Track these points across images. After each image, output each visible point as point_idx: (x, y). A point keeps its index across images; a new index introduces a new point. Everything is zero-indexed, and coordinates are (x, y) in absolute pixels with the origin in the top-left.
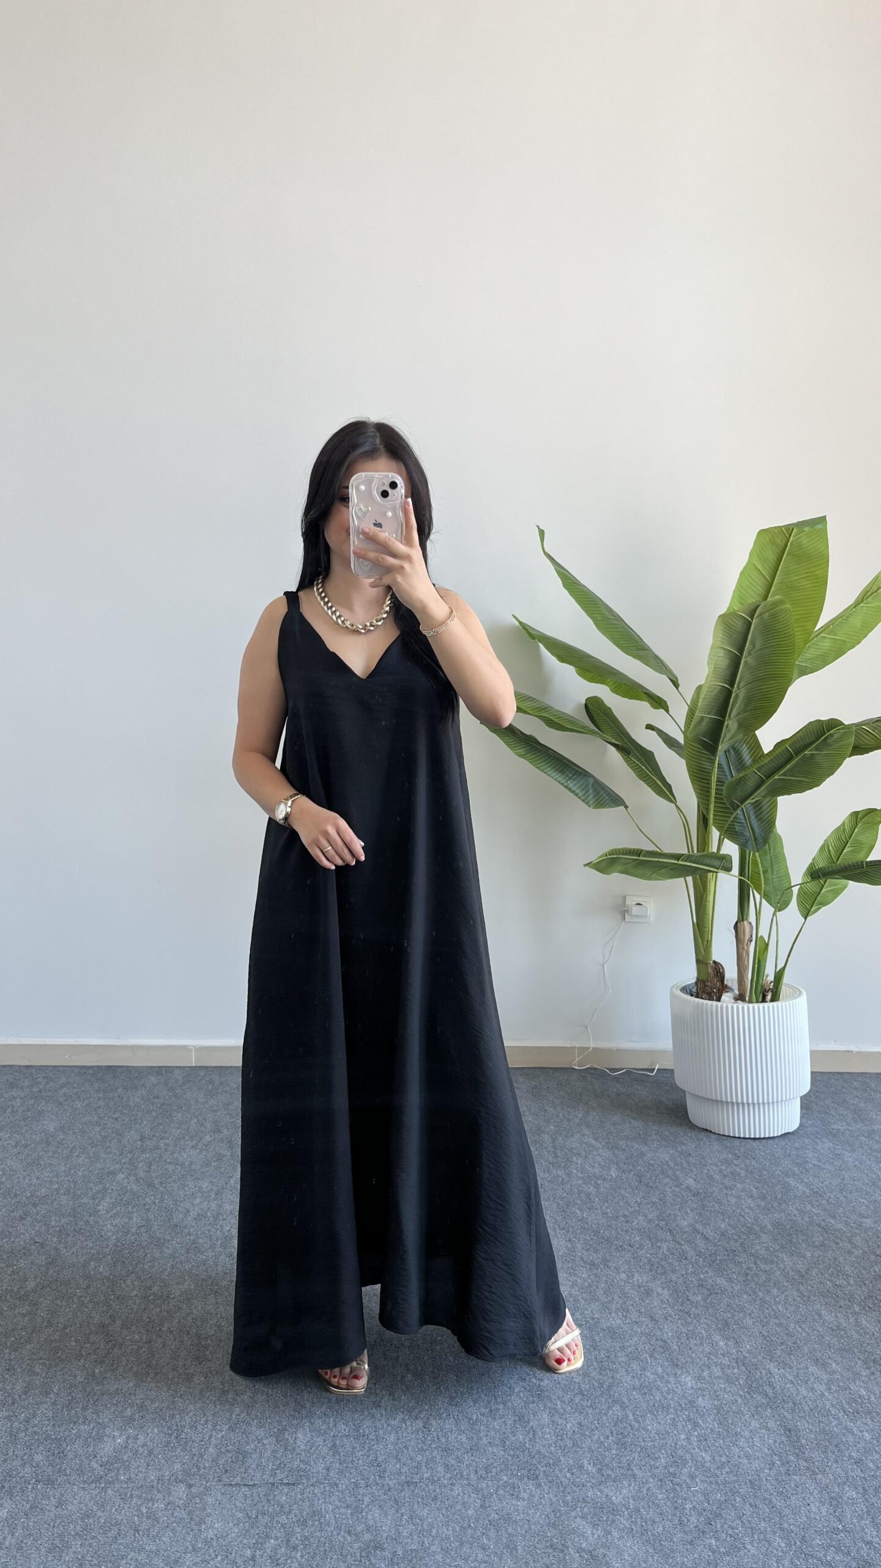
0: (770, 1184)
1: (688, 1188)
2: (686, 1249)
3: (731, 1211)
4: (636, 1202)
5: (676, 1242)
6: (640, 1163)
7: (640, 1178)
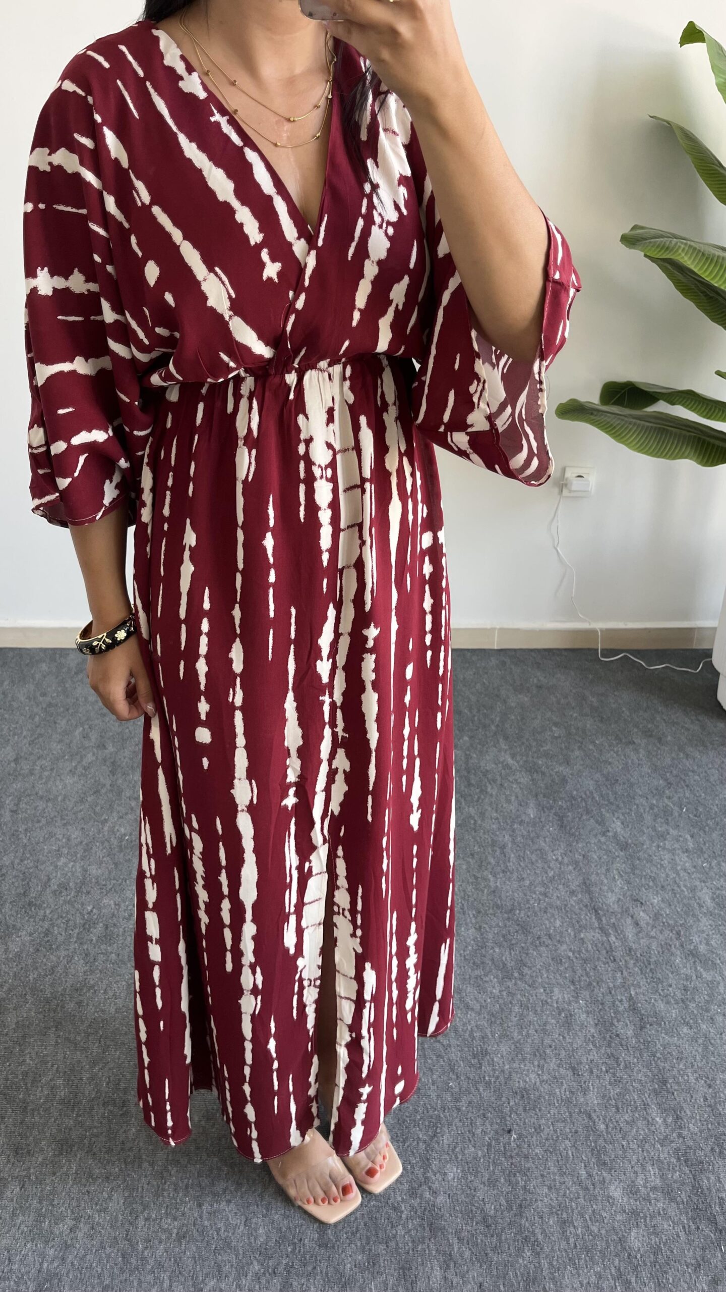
0: (707, 829)
1: (615, 836)
2: (614, 943)
3: (663, 875)
4: (557, 860)
5: (602, 931)
6: (561, 796)
7: (561, 819)
